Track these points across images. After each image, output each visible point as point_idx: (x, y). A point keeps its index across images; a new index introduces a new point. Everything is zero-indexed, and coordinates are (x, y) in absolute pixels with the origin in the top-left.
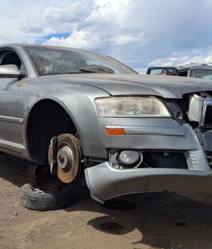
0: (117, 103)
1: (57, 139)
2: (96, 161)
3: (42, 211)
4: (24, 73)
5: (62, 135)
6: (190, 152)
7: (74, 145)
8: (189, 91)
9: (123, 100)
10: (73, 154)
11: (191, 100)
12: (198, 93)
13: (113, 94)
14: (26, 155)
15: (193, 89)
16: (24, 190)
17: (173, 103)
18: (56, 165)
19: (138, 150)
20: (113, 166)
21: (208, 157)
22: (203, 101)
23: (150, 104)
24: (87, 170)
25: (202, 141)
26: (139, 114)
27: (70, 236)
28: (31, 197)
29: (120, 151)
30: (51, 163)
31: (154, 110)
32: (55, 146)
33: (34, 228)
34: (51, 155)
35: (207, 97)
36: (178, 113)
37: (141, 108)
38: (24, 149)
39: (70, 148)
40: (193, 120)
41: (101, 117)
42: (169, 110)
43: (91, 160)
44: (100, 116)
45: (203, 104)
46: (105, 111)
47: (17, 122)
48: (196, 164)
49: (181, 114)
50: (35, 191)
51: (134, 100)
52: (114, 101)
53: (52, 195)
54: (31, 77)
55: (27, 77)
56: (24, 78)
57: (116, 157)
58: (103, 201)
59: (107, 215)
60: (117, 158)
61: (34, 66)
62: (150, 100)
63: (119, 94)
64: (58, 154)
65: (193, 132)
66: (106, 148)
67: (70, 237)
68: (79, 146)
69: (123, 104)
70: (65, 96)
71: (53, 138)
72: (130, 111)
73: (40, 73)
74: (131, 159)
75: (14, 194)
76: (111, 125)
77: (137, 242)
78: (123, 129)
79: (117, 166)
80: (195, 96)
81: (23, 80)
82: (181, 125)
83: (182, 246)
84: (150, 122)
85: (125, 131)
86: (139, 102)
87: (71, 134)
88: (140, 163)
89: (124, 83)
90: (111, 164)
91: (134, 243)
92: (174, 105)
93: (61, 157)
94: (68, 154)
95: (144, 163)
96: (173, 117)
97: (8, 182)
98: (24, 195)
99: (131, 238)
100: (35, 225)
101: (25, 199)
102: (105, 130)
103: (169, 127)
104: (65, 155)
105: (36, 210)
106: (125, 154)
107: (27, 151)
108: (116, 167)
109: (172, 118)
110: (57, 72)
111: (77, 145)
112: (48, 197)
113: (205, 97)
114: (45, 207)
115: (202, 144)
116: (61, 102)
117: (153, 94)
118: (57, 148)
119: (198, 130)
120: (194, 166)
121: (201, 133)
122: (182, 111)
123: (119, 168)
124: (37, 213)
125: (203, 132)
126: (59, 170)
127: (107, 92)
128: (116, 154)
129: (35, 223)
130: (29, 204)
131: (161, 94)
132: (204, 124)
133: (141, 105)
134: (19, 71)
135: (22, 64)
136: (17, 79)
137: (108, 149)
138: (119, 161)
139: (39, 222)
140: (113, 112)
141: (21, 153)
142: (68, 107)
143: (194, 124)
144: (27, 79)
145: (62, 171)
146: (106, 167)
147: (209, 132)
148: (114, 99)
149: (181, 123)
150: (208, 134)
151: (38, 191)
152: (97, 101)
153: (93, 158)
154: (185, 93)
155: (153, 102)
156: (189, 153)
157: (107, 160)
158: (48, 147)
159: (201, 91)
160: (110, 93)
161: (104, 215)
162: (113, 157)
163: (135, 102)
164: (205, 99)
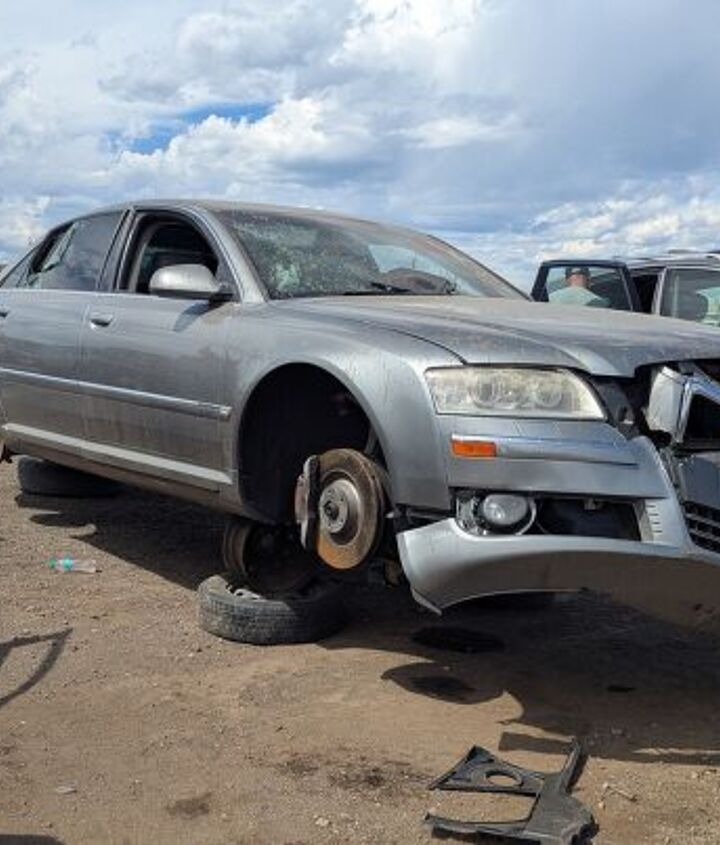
0: (478, 383)
1: (319, 462)
2: (422, 517)
3: (261, 645)
4: (229, 289)
5: (334, 452)
6: (648, 503)
7: (366, 477)
8: (651, 359)
9: (495, 375)
10: (362, 500)
11: (654, 380)
12: (673, 365)
13: (470, 360)
14: (234, 500)
15: (660, 353)
16: (211, 590)
17: (613, 387)
18: (314, 524)
19: (525, 494)
20: (467, 527)
21: (689, 516)
22: (684, 385)
23: (558, 388)
24: (403, 536)
25: (677, 478)
26: (529, 408)
27: (344, 699)
28: (233, 607)
29: (482, 494)
30: (302, 519)
31: (565, 401)
32: (314, 478)
33: (252, 681)
34: (303, 499)
35: (695, 374)
36: (624, 411)
37: (534, 397)
38: (229, 485)
39: (355, 485)
40: (657, 429)
41: (441, 414)
42: (602, 403)
43: (409, 514)
44: (439, 411)
45: (684, 391)
46: (449, 399)
47: (209, 415)
48: (660, 531)
49: (630, 413)
50: (240, 594)
51: (520, 377)
52: (472, 377)
53: (289, 604)
54: (248, 300)
55: (238, 300)
56: (228, 301)
57: (472, 507)
58: (438, 607)
59: (429, 661)
60: (476, 511)
61: (256, 273)
62: (558, 377)
63: (485, 360)
64: (323, 499)
65: (656, 456)
66: (450, 488)
67: (344, 703)
68: (377, 480)
69: (493, 386)
70: (351, 358)
71: (309, 460)
72: (509, 401)
73: (272, 294)
74: (508, 515)
75: (177, 604)
76: (466, 434)
77: (511, 721)
78: (493, 443)
79: (476, 529)
80: (667, 371)
81: (226, 306)
82: (629, 439)
83: (620, 732)
84: (557, 430)
85: (497, 448)
86: (531, 380)
87: (357, 449)
88: (531, 523)
89: (494, 331)
90: (462, 524)
91: (502, 723)
92: (613, 391)
93: (330, 505)
94: (350, 499)
95: (539, 525)
96: (610, 421)
97: (151, 574)
98: (214, 603)
99: (494, 712)
100: (252, 674)
101: (216, 613)
102: (450, 445)
103: (599, 443)
104: (342, 500)
105: (246, 642)
106: (495, 502)
107: (236, 490)
108: (472, 531)
109: (607, 422)
110: (313, 289)
111: (373, 477)
112: (279, 608)
113: (690, 374)
114: (269, 636)
115: (676, 486)
116: (339, 371)
117: (565, 363)
118: (319, 483)
119: (669, 452)
120: (656, 535)
121: (674, 458)
122: (632, 405)
123: (481, 534)
124: (249, 650)
125: (679, 457)
126: (321, 537)
127: (457, 355)
128: (473, 502)
129: (251, 669)
130: (227, 627)
131: (583, 365)
132: (685, 438)
133: (535, 386)
134: (216, 284)
135: (221, 265)
136: (204, 302)
137: (456, 490)
138: (482, 517)
139: (260, 667)
140: (468, 403)
141: (218, 492)
142: (360, 387)
143: (660, 439)
144: (236, 305)
145: (330, 540)
146: (449, 529)
147: (695, 459)
148: (471, 372)
149: (630, 434)
150: (692, 462)
151: (247, 594)
152: (431, 375)
153: (416, 509)
154: (640, 363)
155: (565, 383)
156: (644, 506)
157: (452, 513)
158: (296, 481)
159: (681, 358)
160: (465, 358)
161: (421, 660)
162: (467, 509)
163: (523, 380)
164: (690, 379)
